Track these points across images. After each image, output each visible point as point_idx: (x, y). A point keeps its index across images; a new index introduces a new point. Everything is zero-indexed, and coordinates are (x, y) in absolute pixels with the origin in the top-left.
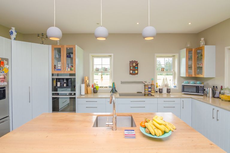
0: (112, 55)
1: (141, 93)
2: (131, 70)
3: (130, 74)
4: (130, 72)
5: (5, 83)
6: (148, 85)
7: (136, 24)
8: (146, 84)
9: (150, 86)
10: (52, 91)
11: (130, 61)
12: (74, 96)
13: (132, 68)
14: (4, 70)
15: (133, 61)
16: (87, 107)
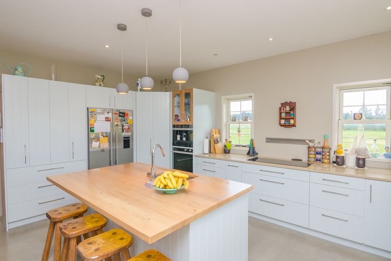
0: (253, 94)
1: (301, 160)
2: (281, 118)
3: (281, 125)
4: (280, 122)
5: (130, 134)
6: (315, 148)
7: (269, 40)
8: (311, 144)
9: (319, 150)
10: (173, 145)
11: (281, 104)
12: (191, 154)
13: (283, 115)
14: (129, 121)
15: (287, 102)
16: (204, 170)
